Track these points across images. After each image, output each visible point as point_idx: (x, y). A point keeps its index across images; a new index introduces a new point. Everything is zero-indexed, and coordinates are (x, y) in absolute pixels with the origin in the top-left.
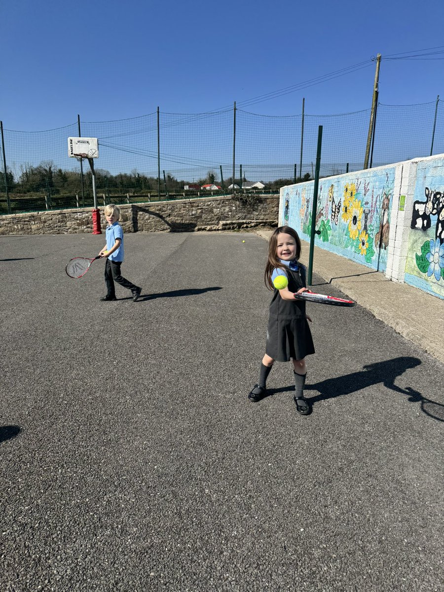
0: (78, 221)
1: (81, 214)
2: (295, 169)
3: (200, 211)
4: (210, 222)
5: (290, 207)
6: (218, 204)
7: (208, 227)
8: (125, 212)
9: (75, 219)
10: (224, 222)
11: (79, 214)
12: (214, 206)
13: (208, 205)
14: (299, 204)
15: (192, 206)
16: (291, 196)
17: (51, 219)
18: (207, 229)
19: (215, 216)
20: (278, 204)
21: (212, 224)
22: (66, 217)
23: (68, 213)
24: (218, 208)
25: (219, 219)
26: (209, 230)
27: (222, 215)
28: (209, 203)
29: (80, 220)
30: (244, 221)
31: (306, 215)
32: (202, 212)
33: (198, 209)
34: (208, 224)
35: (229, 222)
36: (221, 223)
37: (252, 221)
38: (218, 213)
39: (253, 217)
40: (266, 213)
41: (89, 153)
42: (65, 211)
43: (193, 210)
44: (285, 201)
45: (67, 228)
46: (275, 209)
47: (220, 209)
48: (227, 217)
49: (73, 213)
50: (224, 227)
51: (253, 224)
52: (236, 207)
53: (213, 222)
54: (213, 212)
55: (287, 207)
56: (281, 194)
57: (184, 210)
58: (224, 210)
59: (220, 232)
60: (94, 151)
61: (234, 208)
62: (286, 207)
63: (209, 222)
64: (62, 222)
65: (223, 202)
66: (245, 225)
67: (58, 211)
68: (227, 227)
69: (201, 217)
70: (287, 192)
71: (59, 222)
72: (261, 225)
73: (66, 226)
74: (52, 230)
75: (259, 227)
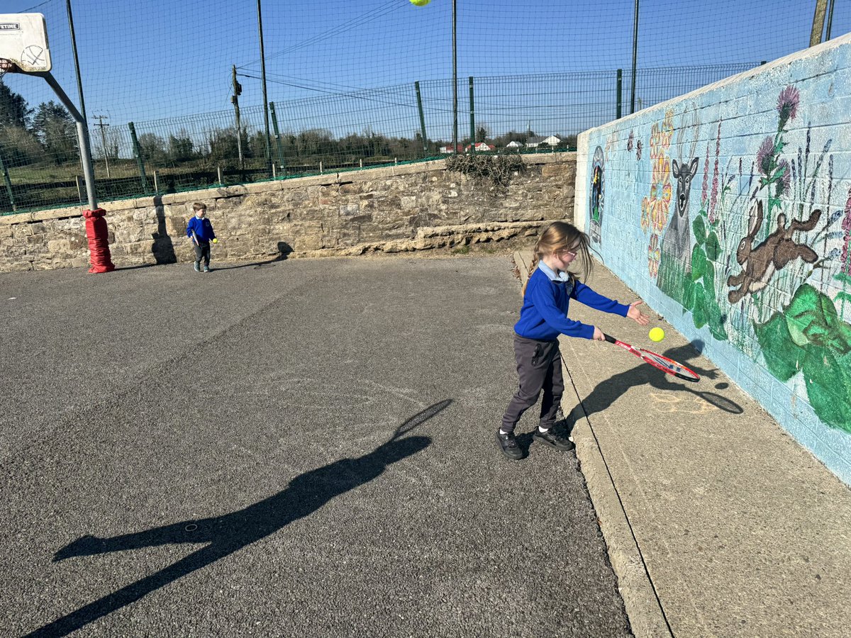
0: (73, 239)
1: (77, 220)
2: (619, 83)
3: (365, 202)
4: (394, 232)
5: (607, 187)
6: (412, 185)
7: (389, 245)
8: (180, 212)
9: (66, 233)
10: (429, 230)
11: (73, 220)
12: (401, 188)
13: (386, 188)
14: (638, 180)
15: (346, 192)
16: (609, 155)
17: (12, 236)
18: (386, 250)
19: (407, 214)
20: (573, 177)
21: (398, 236)
22: (43, 229)
23: (47, 220)
24: (412, 194)
25: (415, 222)
26: (390, 252)
27: (422, 211)
28: (389, 183)
29: (76, 235)
30: (482, 226)
31: (674, 225)
32: (371, 206)
33: (361, 198)
34: (388, 236)
35: (439, 230)
36: (422, 232)
37: (503, 225)
38: (413, 208)
39: (506, 215)
40: (541, 202)
41: (25, 57)
42: (41, 214)
43: (347, 200)
44: (591, 171)
45: (49, 255)
46: (565, 190)
47: (418, 197)
48: (435, 216)
49: (60, 219)
50: (428, 241)
51: (505, 234)
52: (460, 192)
53: (400, 231)
54: (399, 206)
55: (597, 187)
56: (579, 151)
57: (325, 203)
58: (428, 198)
59: (419, 255)
60: (36, 51)
61: (454, 194)
62: (595, 186)
63: (390, 229)
64: (37, 241)
65: (425, 178)
66: (484, 236)
67: (24, 216)
68: (438, 240)
69: (369, 218)
70: (597, 144)
71: (30, 241)
72: (527, 233)
73: (48, 252)
74: (17, 260)
75: (522, 238)
